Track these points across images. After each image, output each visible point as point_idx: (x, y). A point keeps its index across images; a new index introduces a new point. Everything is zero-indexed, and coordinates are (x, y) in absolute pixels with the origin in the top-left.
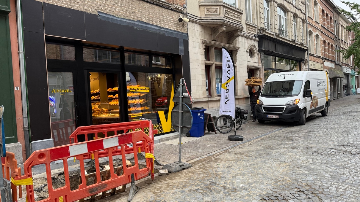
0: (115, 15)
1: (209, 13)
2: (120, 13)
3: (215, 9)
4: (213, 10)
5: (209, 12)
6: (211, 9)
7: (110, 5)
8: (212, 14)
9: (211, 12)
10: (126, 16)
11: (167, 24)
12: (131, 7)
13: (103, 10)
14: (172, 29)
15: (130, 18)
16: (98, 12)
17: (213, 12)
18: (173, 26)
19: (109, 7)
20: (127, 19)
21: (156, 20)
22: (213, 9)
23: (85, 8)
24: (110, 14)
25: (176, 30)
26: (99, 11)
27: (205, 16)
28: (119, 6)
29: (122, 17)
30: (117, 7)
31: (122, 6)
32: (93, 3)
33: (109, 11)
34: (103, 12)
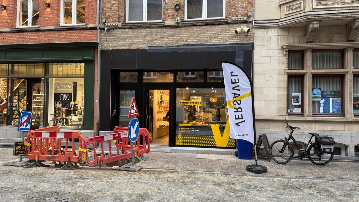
0: (162, 46)
1: (291, 12)
2: (167, 43)
3: (298, 4)
4: (296, 6)
5: (291, 10)
6: (293, 5)
7: (159, 39)
8: (293, 11)
9: (292, 10)
10: (172, 44)
11: (220, 40)
12: (178, 35)
13: (152, 44)
14: (227, 43)
15: (176, 45)
16: (149, 47)
17: (296, 9)
18: (230, 40)
19: (158, 41)
20: (173, 46)
21: (206, 39)
22: (296, 4)
23: (139, 46)
24: (158, 46)
25: (233, 43)
26: (150, 45)
27: (285, 17)
28: (166, 37)
29: (169, 46)
30: (165, 39)
31: (170, 37)
32: (145, 41)
33: (157, 44)
34: (152, 45)
